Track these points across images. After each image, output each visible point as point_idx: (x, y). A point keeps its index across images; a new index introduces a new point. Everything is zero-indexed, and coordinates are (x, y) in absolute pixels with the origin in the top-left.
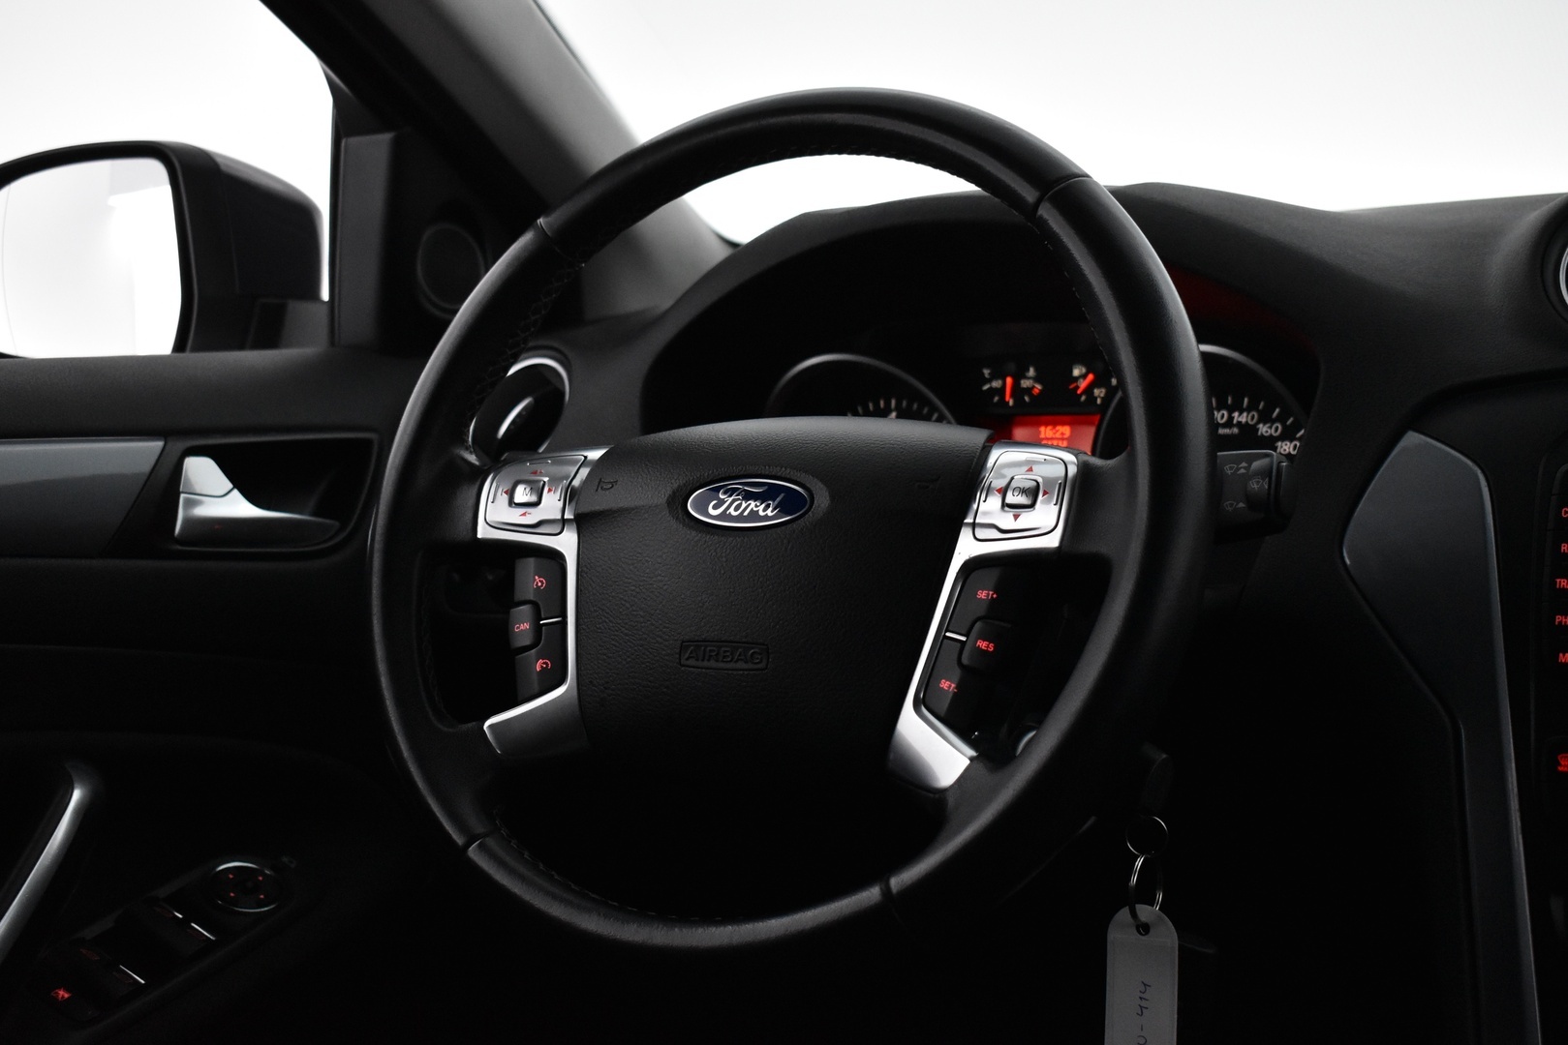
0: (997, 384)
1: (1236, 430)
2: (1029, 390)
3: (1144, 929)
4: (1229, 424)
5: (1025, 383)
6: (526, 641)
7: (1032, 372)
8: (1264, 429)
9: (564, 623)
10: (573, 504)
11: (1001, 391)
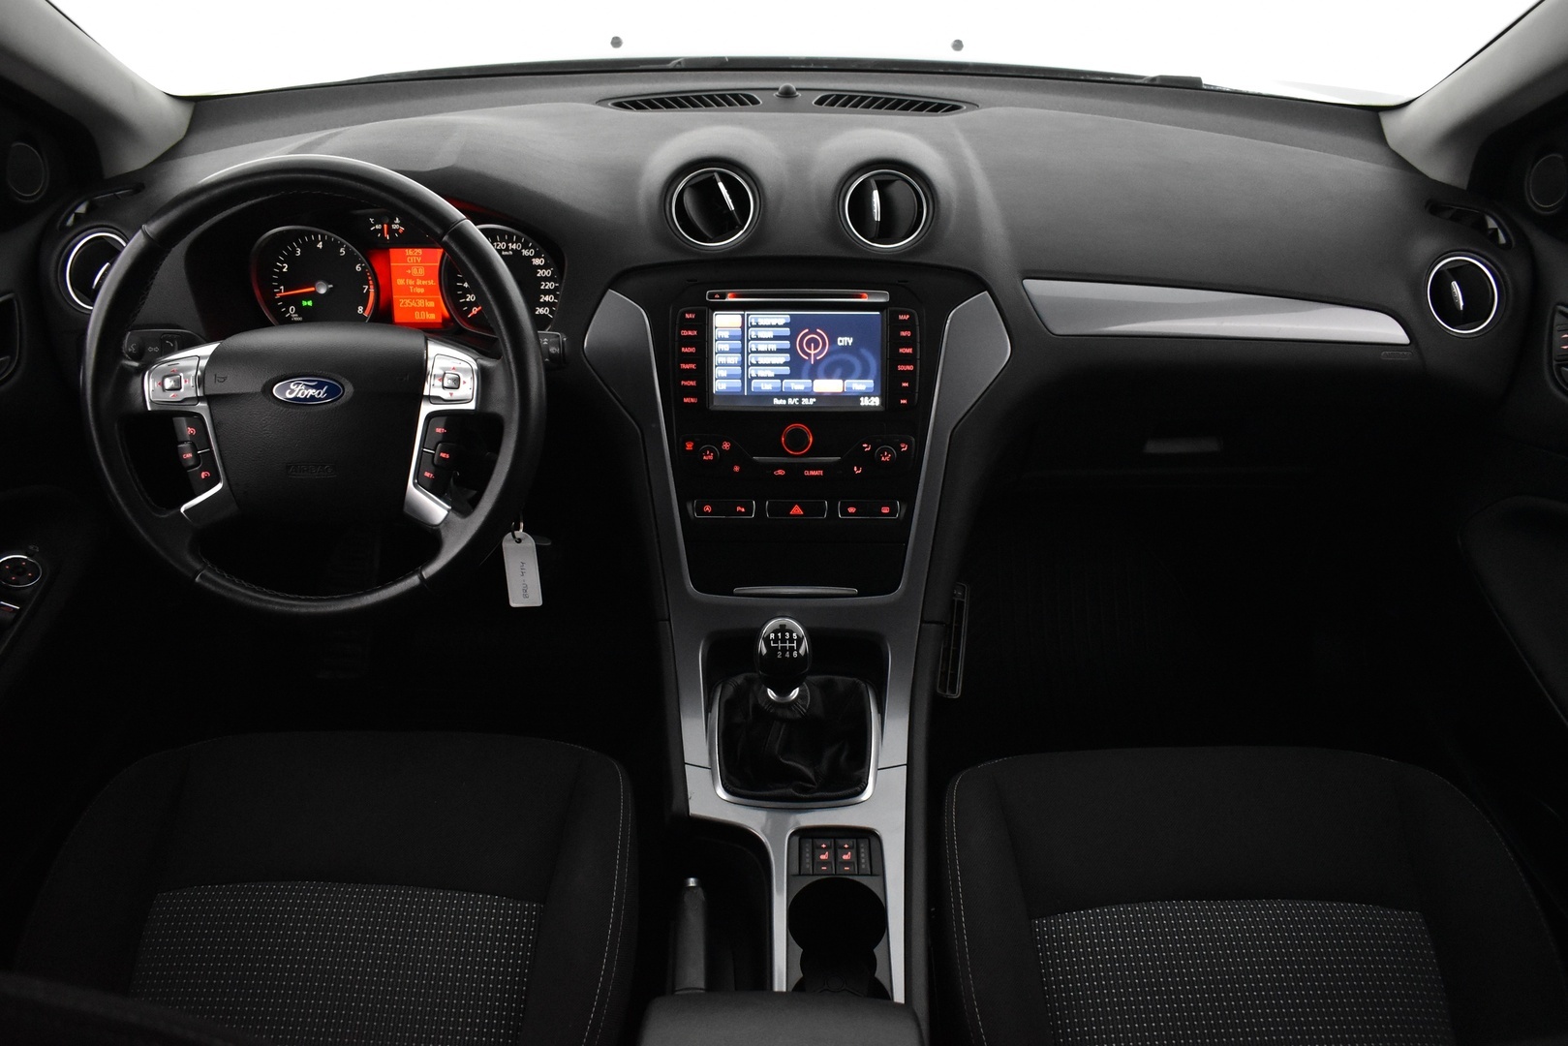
0: (378, 227)
1: (511, 253)
2: (397, 230)
3: (519, 541)
4: (507, 249)
5: (394, 227)
6: (191, 463)
7: (397, 221)
8: (525, 252)
9: (212, 451)
10: (201, 388)
11: (382, 230)
